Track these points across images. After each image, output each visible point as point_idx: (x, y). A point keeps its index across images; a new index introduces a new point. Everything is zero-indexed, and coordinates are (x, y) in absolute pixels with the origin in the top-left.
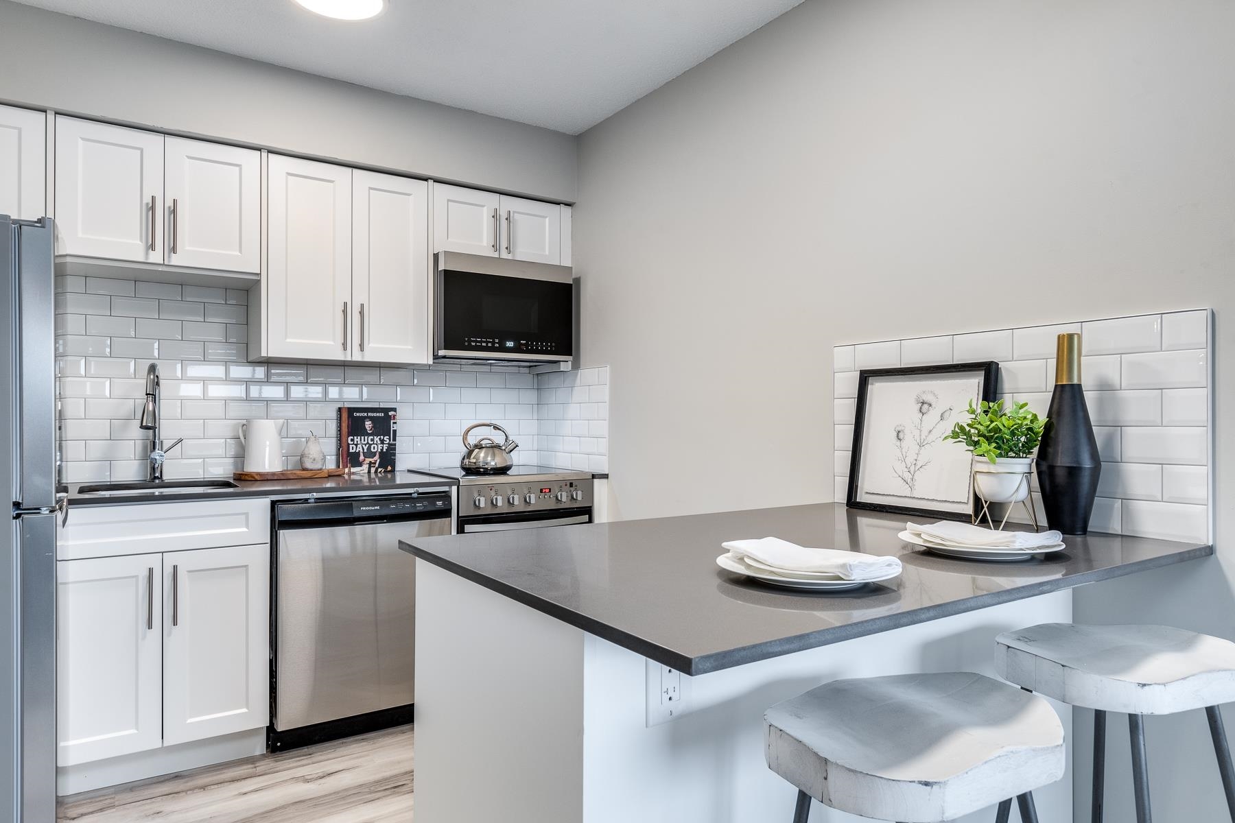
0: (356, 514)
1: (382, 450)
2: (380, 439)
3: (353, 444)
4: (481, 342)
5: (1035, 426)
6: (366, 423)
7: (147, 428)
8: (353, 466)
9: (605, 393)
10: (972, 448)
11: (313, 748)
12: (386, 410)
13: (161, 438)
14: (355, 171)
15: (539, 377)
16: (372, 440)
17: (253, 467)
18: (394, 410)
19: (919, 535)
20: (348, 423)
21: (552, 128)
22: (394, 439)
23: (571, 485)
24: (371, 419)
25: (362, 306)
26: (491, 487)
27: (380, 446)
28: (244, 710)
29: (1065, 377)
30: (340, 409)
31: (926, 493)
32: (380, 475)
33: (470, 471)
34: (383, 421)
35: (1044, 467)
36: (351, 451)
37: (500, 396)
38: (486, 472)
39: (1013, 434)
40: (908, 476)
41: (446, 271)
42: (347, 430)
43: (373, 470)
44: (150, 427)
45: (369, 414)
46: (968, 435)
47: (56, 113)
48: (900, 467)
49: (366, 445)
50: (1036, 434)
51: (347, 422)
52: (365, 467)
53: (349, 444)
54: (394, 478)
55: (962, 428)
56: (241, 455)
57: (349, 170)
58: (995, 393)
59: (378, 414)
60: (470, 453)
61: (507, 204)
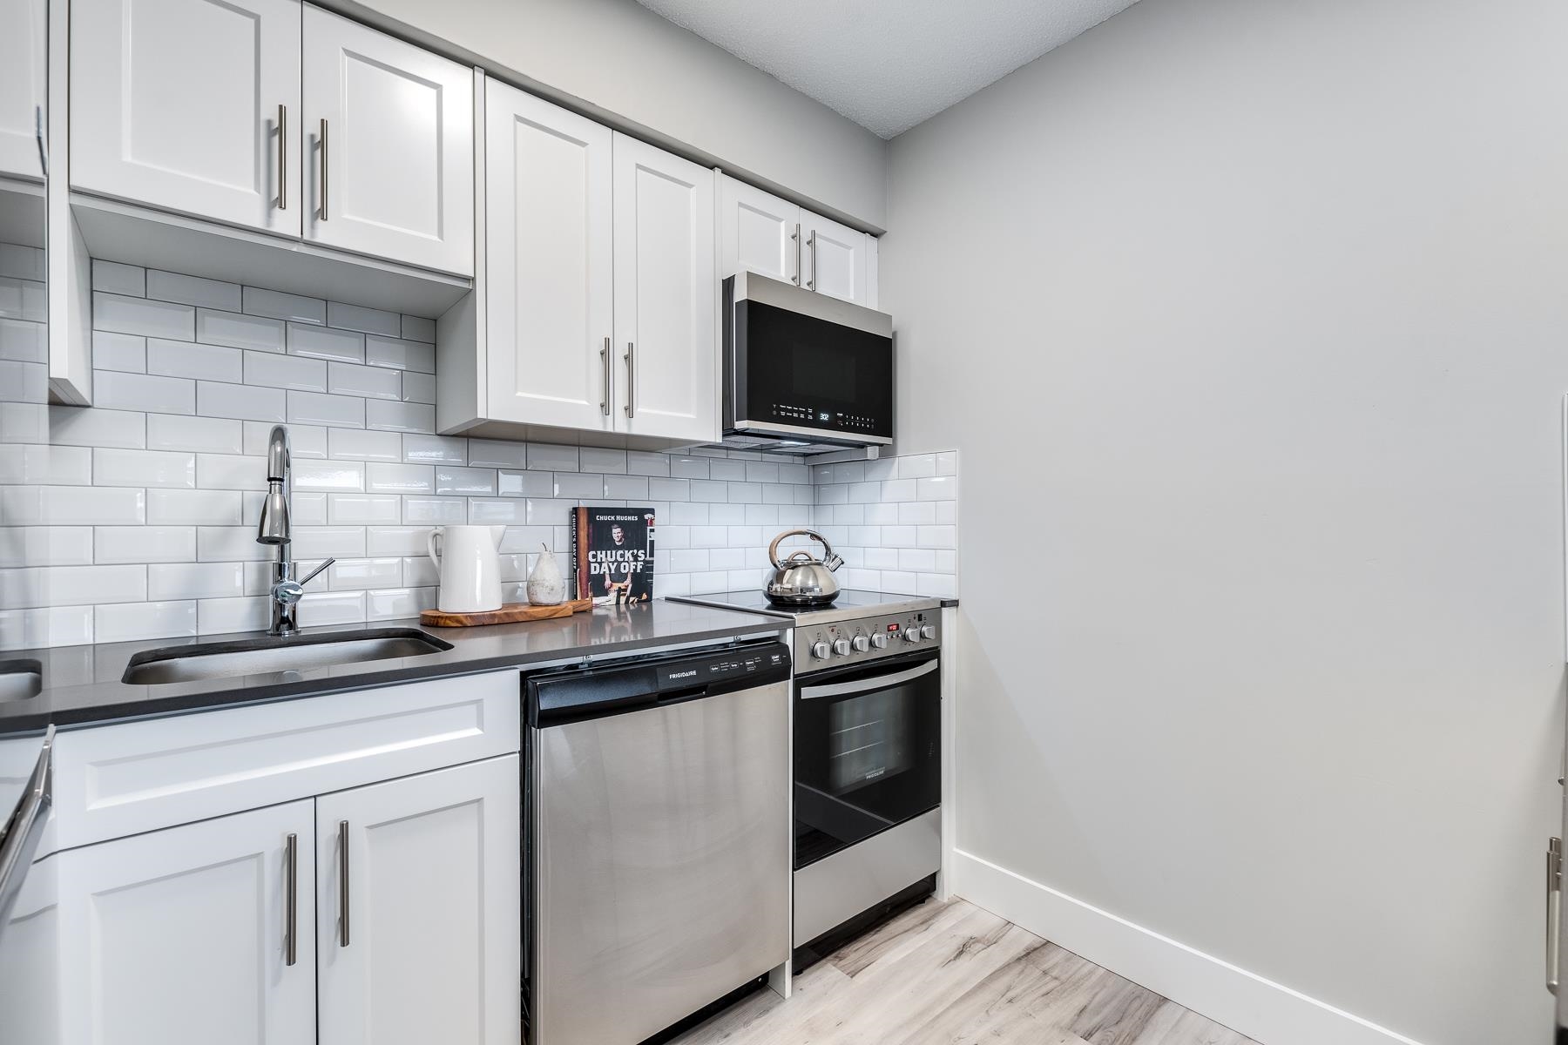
0: (662, 686)
1: (635, 570)
2: (632, 554)
3: (596, 562)
4: (792, 411)
6: (614, 531)
7: (271, 541)
8: (596, 595)
9: (950, 487)
12: (640, 512)
13: (293, 557)
14: (618, 134)
16: (622, 556)
17: (455, 602)
18: (652, 511)
20: (588, 531)
22: (652, 555)
23: (918, 617)
24: (621, 524)
25: (630, 347)
27: (632, 564)
30: (575, 511)
32: (632, 607)
33: (782, 601)
34: (637, 528)
36: (593, 572)
41: (745, 304)
42: (586, 541)
43: (623, 599)
44: (276, 540)
45: (618, 518)
49: (613, 563)
51: (586, 529)
52: (612, 596)
53: (589, 563)
56: (430, 585)
57: (610, 131)
59: (629, 518)
60: (779, 576)
61: (811, 222)
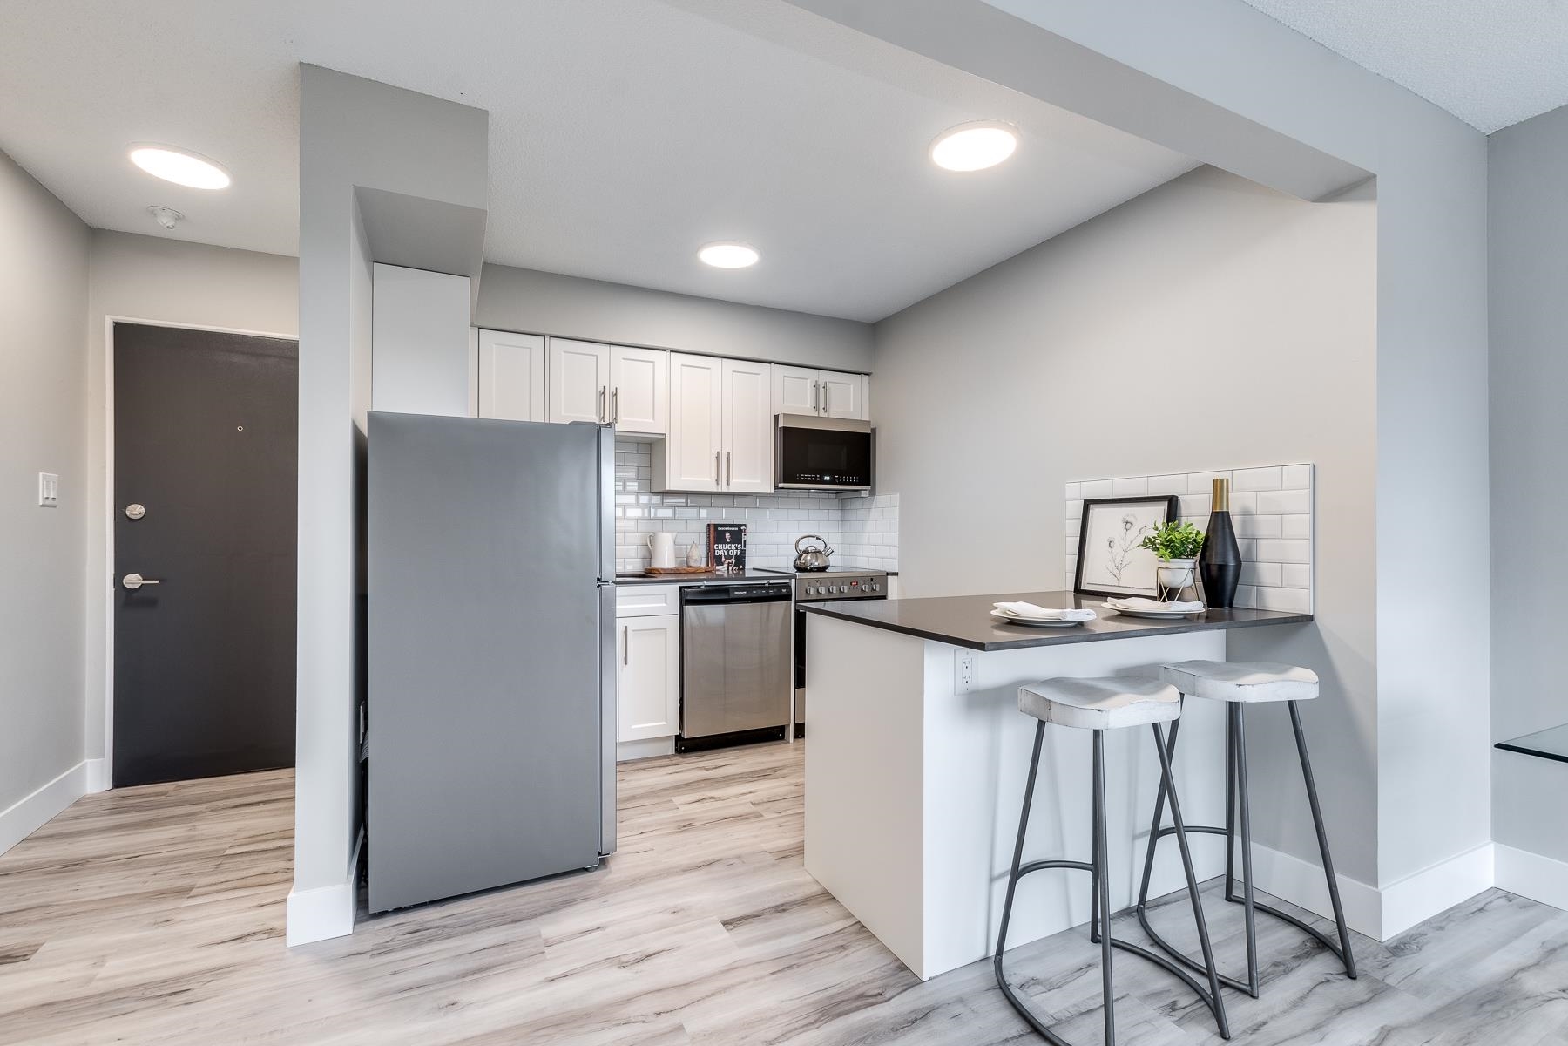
0: (732, 596)
1: (737, 554)
2: (735, 546)
3: (718, 549)
4: (807, 477)
5: (1198, 538)
6: (727, 535)
8: (718, 565)
9: (896, 513)
10: (1156, 552)
11: (704, 753)
12: (739, 526)
14: (724, 360)
15: (843, 500)
16: (731, 547)
17: (656, 565)
18: (745, 525)
19: (1115, 605)
20: (714, 535)
21: (856, 319)
22: (745, 547)
23: (872, 580)
24: (730, 532)
25: (729, 453)
26: (817, 580)
27: (735, 551)
28: (664, 723)
29: (1218, 506)
30: (709, 525)
31: (1126, 583)
32: (735, 571)
33: (800, 569)
34: (737, 534)
35: (1203, 563)
36: (716, 554)
37: (815, 514)
38: (812, 570)
39: (1183, 544)
40: (1116, 572)
41: (785, 429)
42: (713, 540)
43: (730, 568)
45: (729, 529)
46: (1154, 543)
47: (550, 337)
48: (1111, 566)
49: (726, 550)
50: (1198, 543)
52: (726, 566)
53: (714, 550)
54: (744, 574)
55: (1149, 539)
56: (650, 556)
57: (720, 359)
58: (1175, 515)
59: (734, 529)
60: (800, 556)
61: (824, 377)
